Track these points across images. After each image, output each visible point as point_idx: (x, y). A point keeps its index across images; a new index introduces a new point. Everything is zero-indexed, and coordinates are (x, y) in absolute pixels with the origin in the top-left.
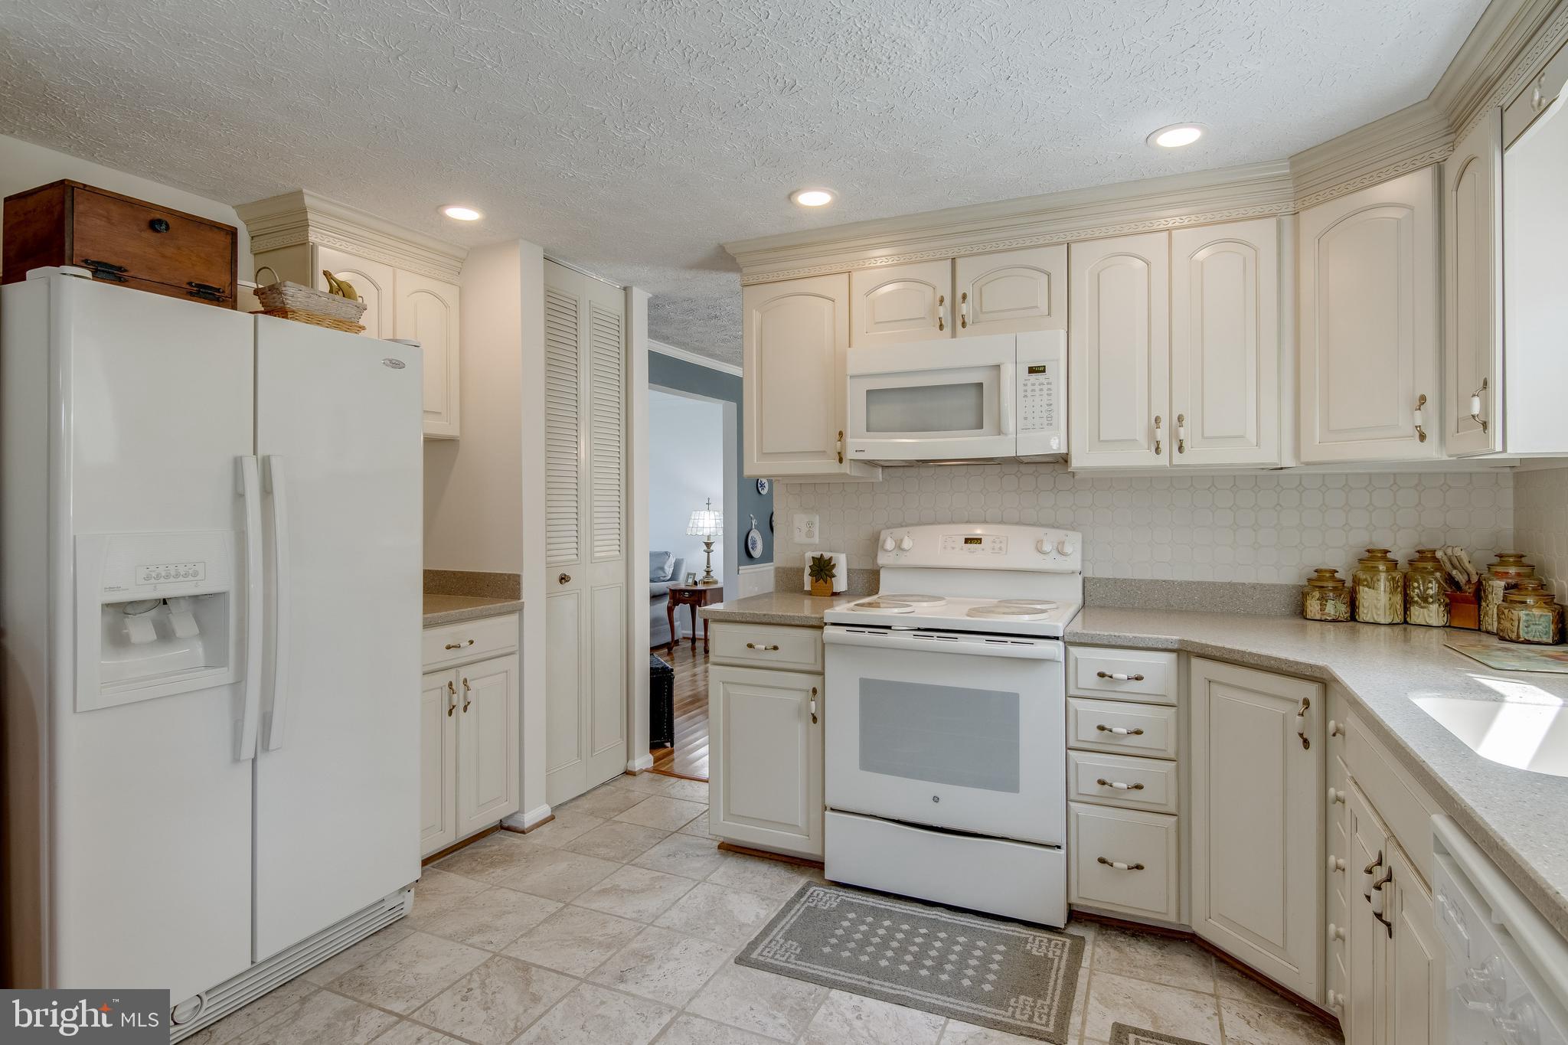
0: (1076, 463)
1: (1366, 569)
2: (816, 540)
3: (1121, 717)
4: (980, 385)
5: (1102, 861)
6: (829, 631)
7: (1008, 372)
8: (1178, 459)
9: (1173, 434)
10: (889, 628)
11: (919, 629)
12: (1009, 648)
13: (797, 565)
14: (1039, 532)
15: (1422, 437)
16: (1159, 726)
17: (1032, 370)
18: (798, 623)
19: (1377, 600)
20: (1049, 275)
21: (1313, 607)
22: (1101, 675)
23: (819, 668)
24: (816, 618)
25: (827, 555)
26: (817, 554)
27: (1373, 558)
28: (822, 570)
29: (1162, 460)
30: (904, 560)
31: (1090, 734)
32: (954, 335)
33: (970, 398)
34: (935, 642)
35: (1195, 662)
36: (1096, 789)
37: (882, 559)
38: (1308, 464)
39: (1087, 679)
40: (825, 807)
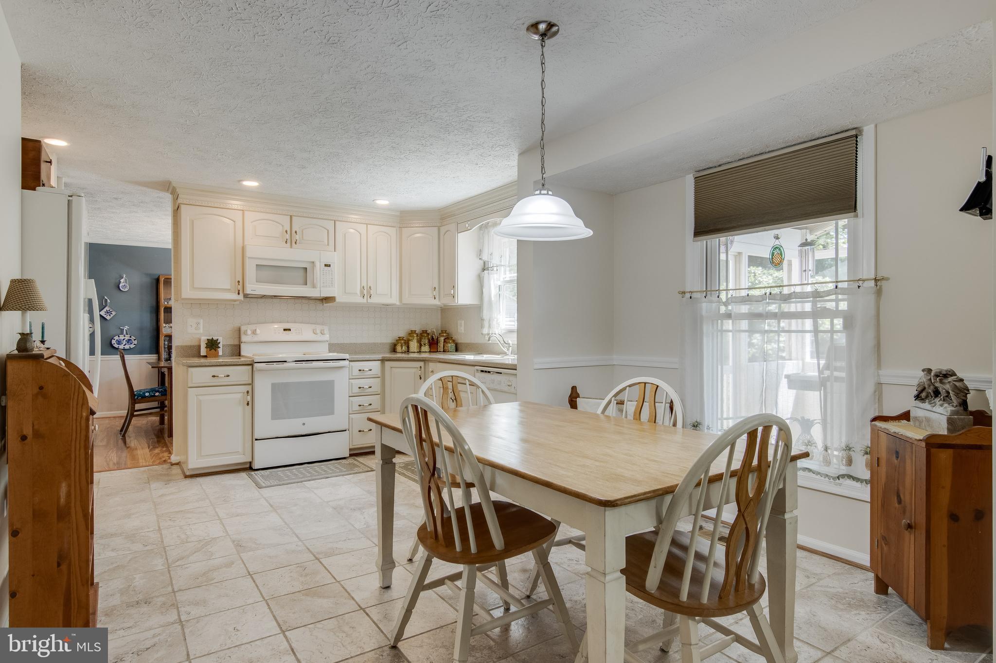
0: (337, 300)
1: (410, 336)
2: (201, 331)
3: (365, 383)
4: (306, 269)
5: (360, 431)
6: (256, 365)
7: (318, 264)
8: (370, 301)
9: (368, 292)
10: (286, 362)
11: (296, 361)
12: (331, 364)
14: (313, 326)
15: (435, 298)
16: (376, 383)
17: (326, 265)
18: (241, 363)
19: (414, 345)
20: (328, 231)
21: (399, 348)
22: (360, 370)
23: (250, 382)
24: (250, 361)
25: (215, 338)
26: (210, 338)
27: (412, 333)
28: (213, 345)
29: (365, 301)
30: (256, 339)
31: (356, 390)
32: (291, 247)
33: (302, 273)
34: (304, 364)
35: (387, 363)
36: (358, 408)
37: (244, 338)
38: (404, 304)
39: (356, 372)
40: (254, 440)
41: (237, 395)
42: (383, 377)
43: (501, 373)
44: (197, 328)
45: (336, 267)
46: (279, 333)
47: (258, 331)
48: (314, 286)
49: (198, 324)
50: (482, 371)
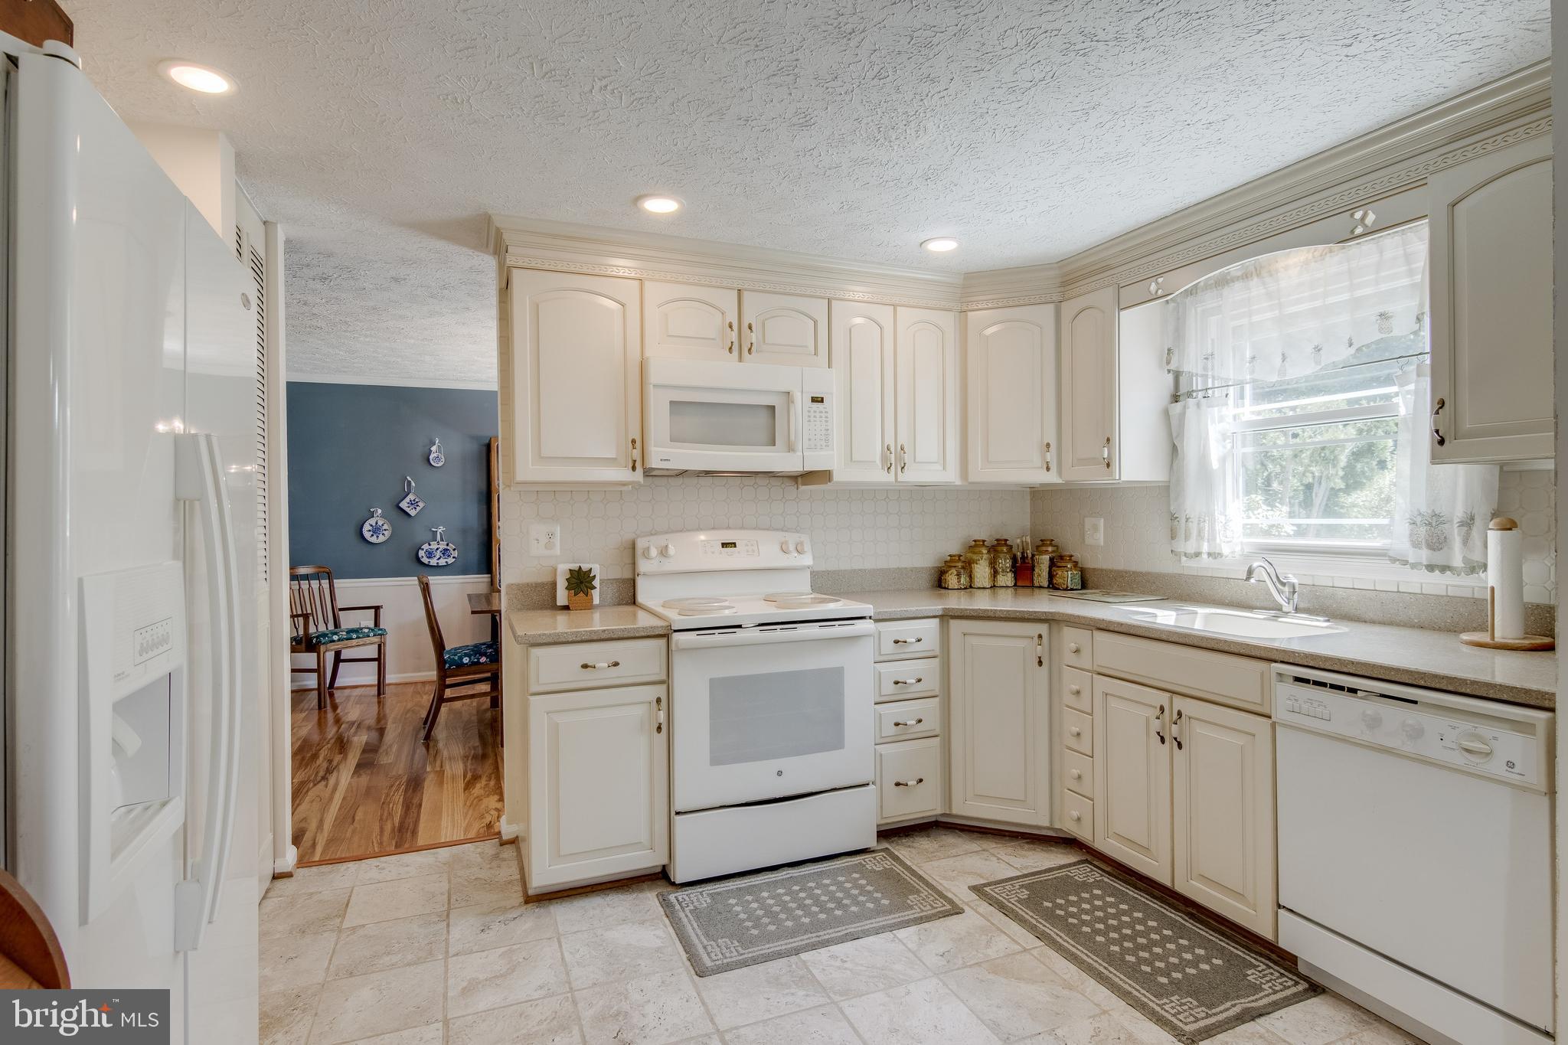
0: (836, 478)
1: (974, 553)
2: (557, 551)
3: (907, 670)
4: (773, 408)
5: (898, 784)
6: (676, 636)
7: (797, 396)
8: (902, 477)
9: (899, 458)
10: (740, 626)
11: (760, 625)
12: (838, 630)
13: (546, 578)
14: (780, 536)
15: (1048, 469)
16: (929, 669)
17: (814, 400)
18: (643, 634)
19: (982, 572)
20: (815, 322)
21: (952, 579)
22: (896, 642)
23: (664, 677)
24: (662, 627)
25: (585, 567)
26: (575, 566)
27: (976, 545)
28: (582, 582)
29: (891, 478)
30: (669, 566)
31: (889, 689)
32: (740, 359)
33: (763, 418)
34: (779, 634)
35: (953, 623)
36: (893, 730)
37: (643, 566)
38: (970, 483)
39: (888, 647)
40: (673, 813)
41: (634, 709)
42: (944, 655)
43: (1415, 702)
44: (549, 545)
45: (835, 402)
46: (713, 553)
47: (672, 550)
48: (790, 448)
49: (551, 535)
50: (1298, 679)
